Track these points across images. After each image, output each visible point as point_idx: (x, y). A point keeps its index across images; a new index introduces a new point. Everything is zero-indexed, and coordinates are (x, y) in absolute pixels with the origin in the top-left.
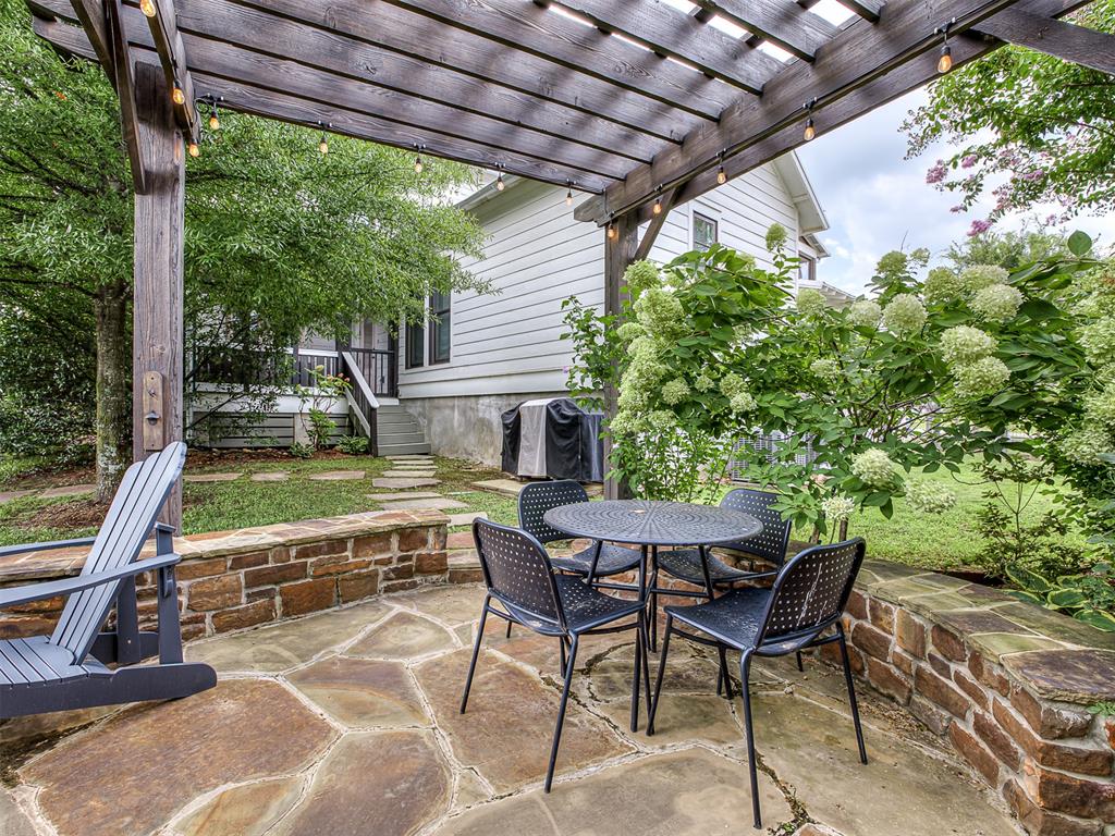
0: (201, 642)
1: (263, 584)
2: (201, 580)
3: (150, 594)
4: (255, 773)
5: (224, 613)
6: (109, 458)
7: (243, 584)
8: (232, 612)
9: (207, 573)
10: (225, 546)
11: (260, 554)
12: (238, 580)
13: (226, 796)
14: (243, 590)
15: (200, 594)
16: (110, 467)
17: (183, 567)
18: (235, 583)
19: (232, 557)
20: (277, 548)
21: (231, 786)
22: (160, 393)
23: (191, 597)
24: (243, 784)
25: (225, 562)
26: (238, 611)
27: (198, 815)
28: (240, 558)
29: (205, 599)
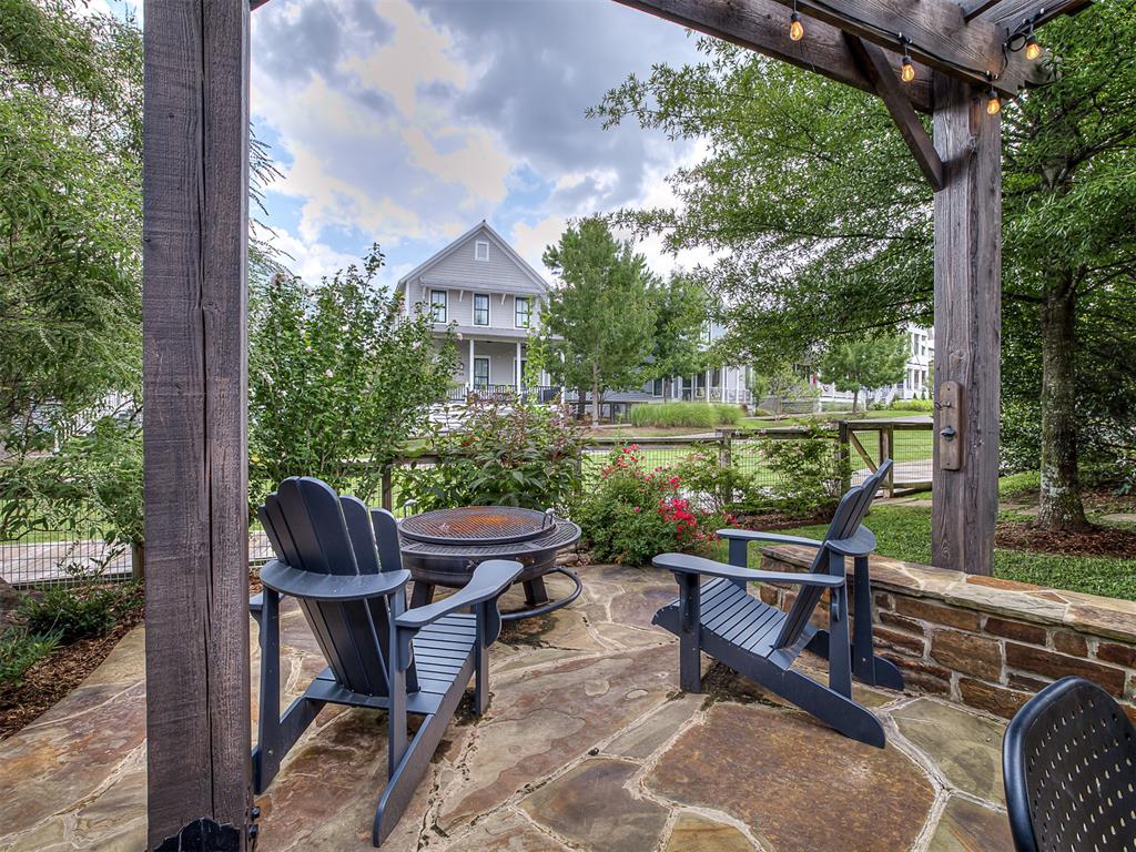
0: (942, 702)
1: (1038, 673)
2: (947, 628)
3: (891, 621)
4: (772, 841)
5: (975, 683)
6: (1050, 479)
7: (1004, 658)
8: (986, 687)
9: (954, 623)
10: (980, 600)
11: (1034, 629)
12: (996, 648)
13: (730, 831)
14: (1004, 666)
15: (945, 646)
16: (1052, 489)
17: (927, 606)
18: (992, 652)
19: (989, 616)
20: (1064, 630)
21: (744, 828)
22: (956, 406)
23: (934, 644)
24: (752, 838)
25: (978, 618)
26: (994, 689)
27: (701, 821)
28: (999, 622)
29: (951, 654)
